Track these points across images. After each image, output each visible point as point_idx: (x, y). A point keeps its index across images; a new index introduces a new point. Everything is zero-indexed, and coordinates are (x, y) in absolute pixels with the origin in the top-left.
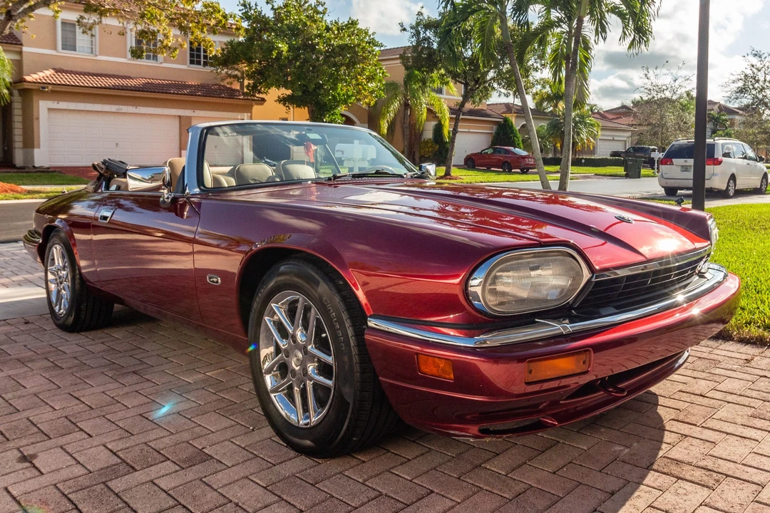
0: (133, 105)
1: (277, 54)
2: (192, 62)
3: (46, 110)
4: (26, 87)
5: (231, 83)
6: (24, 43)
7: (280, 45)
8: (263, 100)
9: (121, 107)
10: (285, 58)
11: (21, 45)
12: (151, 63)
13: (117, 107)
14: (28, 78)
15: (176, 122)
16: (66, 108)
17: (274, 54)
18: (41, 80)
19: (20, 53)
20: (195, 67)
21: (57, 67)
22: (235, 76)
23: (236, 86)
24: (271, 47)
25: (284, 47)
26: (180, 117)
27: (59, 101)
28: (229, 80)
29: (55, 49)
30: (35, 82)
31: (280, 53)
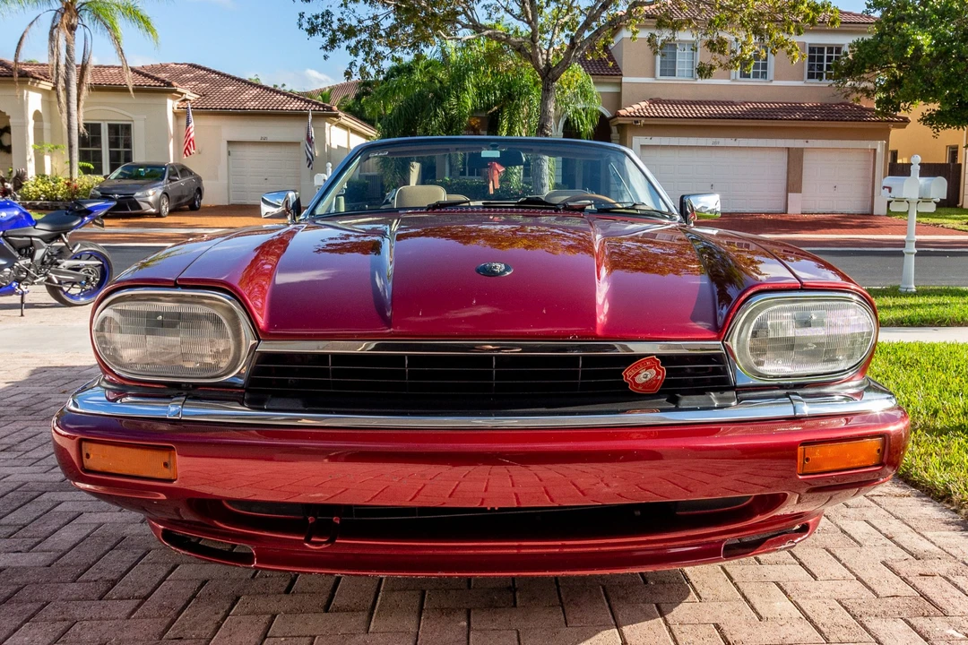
0: (731, 137)
1: (915, 51)
2: (811, 76)
3: (639, 147)
4: (620, 122)
5: (858, 100)
6: (624, 74)
7: (919, 38)
8: (906, 121)
9: (718, 139)
10: (927, 55)
11: (621, 75)
12: (759, 82)
13: (714, 140)
14: (622, 112)
15: (785, 156)
16: (658, 144)
17: (910, 51)
18: (635, 113)
19: (620, 84)
20: (815, 82)
21: (654, 97)
22: (865, 90)
23: (865, 103)
24: (906, 42)
25: (924, 39)
26: (788, 148)
27: (652, 136)
28: (855, 95)
29: (654, 76)
30: (628, 116)
31: (919, 48)
